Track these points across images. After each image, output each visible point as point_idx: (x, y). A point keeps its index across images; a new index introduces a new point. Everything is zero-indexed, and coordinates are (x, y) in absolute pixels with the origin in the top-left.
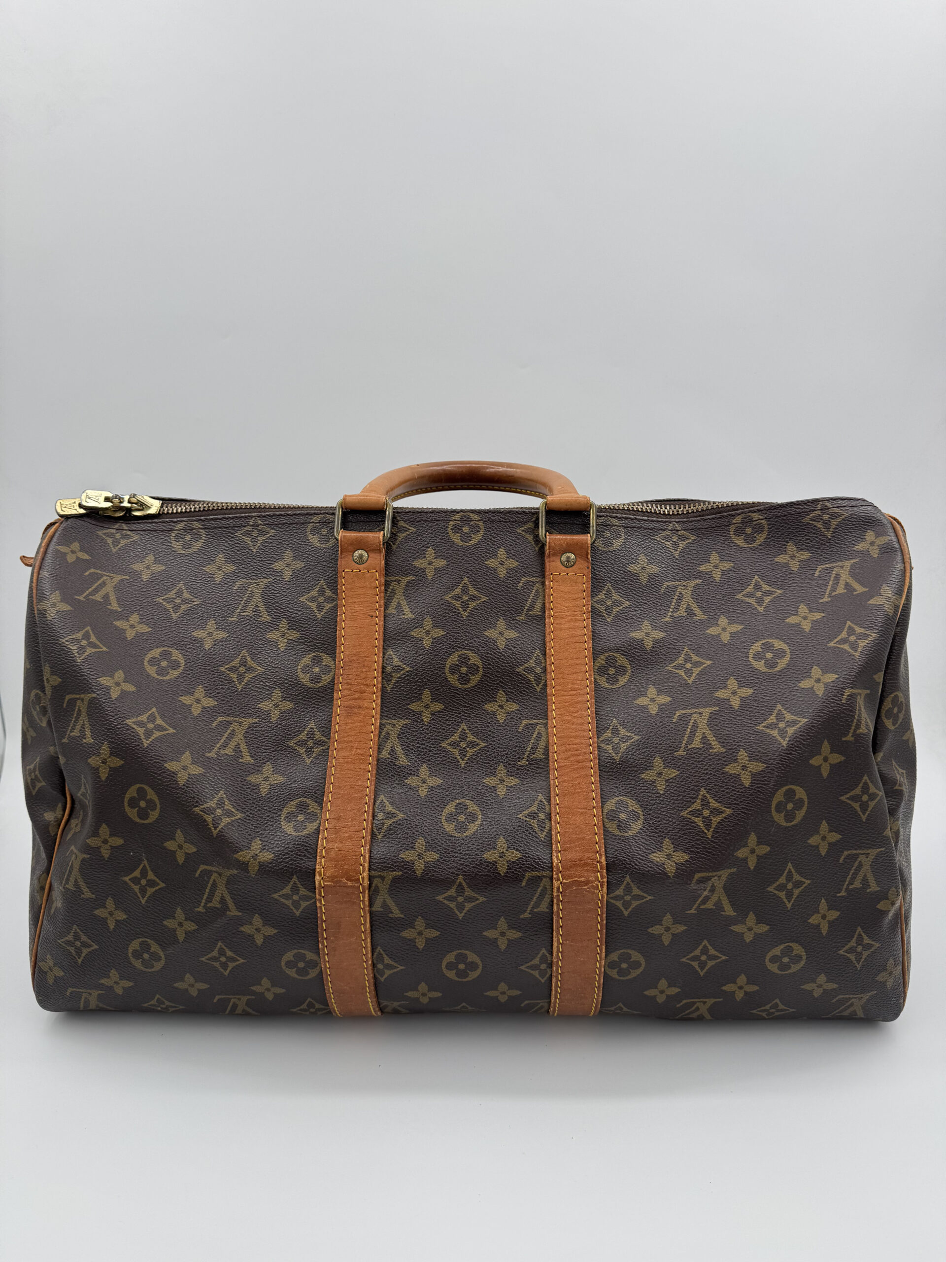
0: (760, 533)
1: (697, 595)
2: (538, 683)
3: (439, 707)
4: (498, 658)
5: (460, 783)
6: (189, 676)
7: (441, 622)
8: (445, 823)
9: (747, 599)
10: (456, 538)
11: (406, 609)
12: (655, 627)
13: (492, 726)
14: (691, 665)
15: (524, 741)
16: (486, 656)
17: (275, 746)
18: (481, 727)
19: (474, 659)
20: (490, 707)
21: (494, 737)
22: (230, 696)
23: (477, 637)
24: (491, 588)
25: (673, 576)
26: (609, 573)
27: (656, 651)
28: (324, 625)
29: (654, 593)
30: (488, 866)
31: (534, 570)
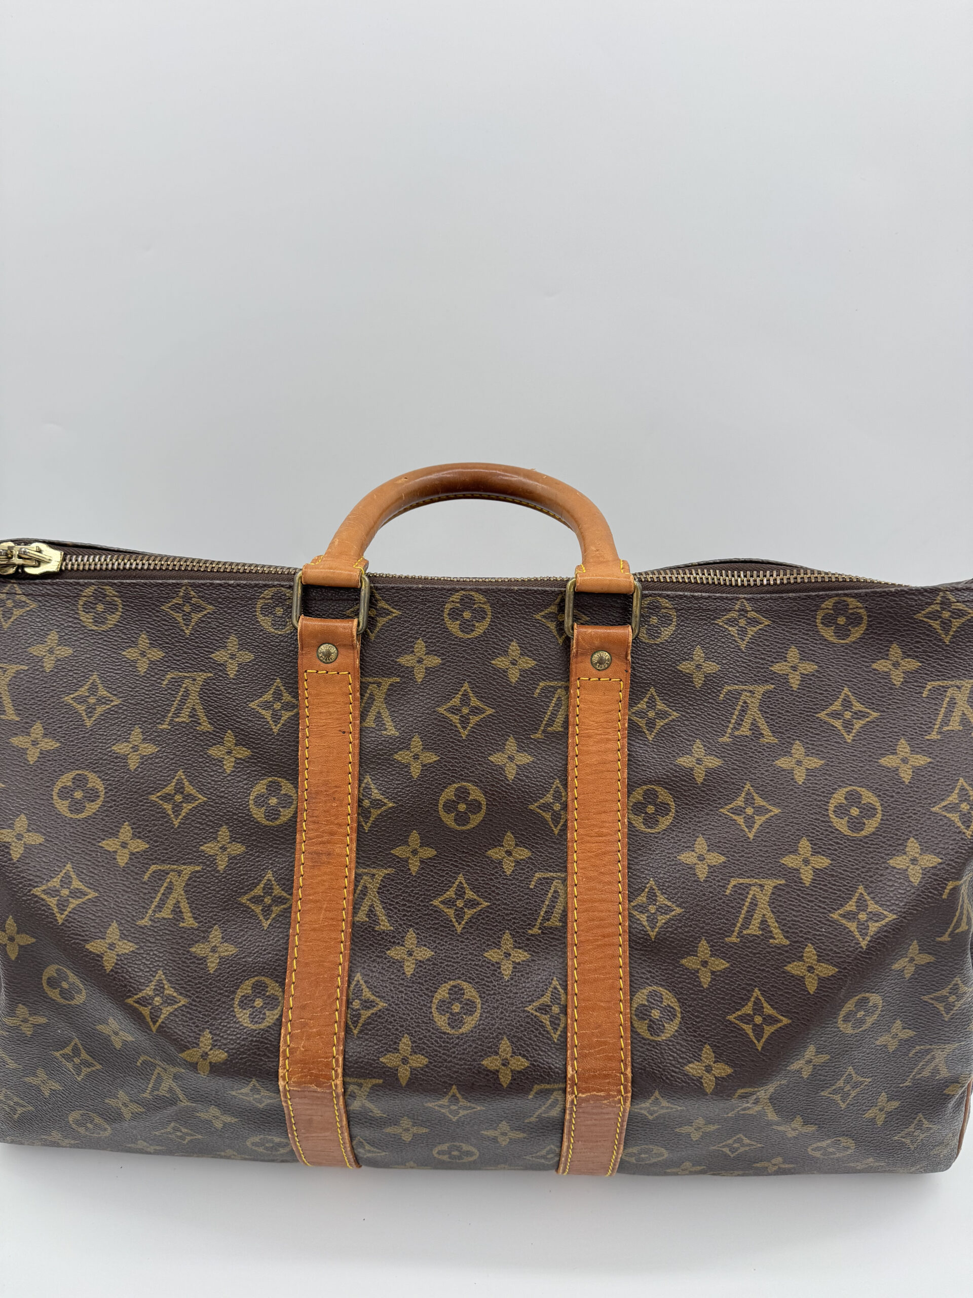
0: (856, 626)
1: (766, 706)
2: (556, 823)
3: (430, 852)
4: (505, 792)
5: (454, 956)
6: (111, 809)
7: (434, 744)
8: (436, 1014)
9: (832, 721)
10: (454, 627)
11: (389, 724)
12: (709, 751)
13: (497, 878)
14: (752, 810)
15: (536, 902)
16: (490, 790)
17: (224, 903)
18: (483, 880)
19: (476, 794)
20: (495, 853)
21: (498, 894)
22: (165, 835)
23: (480, 764)
24: (499, 697)
25: (736, 676)
26: (653, 675)
27: (709, 786)
28: (282, 741)
29: (710, 701)
30: (487, 1075)
31: (556, 671)
